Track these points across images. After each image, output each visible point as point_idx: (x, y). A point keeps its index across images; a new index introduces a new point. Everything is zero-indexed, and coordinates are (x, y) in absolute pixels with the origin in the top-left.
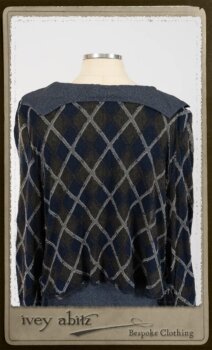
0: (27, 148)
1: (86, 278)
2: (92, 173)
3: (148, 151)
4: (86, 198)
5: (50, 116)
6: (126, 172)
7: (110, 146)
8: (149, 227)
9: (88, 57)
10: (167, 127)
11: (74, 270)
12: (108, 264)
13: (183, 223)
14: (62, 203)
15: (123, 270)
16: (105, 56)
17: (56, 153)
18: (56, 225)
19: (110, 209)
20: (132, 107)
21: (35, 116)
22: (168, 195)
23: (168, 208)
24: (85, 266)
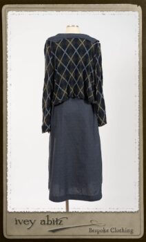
0: (50, 53)
1: (68, 96)
2: (71, 59)
3: (87, 52)
4: (69, 67)
5: (58, 43)
6: (81, 58)
7: (76, 51)
8: (89, 77)
9: (68, 26)
10: (93, 46)
11: (65, 92)
12: (76, 90)
13: (99, 78)
14: (61, 69)
15: (81, 91)
16: (73, 26)
17: (60, 53)
18: (59, 77)
19: (76, 71)
20: (82, 40)
21: (53, 43)
22: (94, 68)
23: (94, 72)
24: (68, 91)
